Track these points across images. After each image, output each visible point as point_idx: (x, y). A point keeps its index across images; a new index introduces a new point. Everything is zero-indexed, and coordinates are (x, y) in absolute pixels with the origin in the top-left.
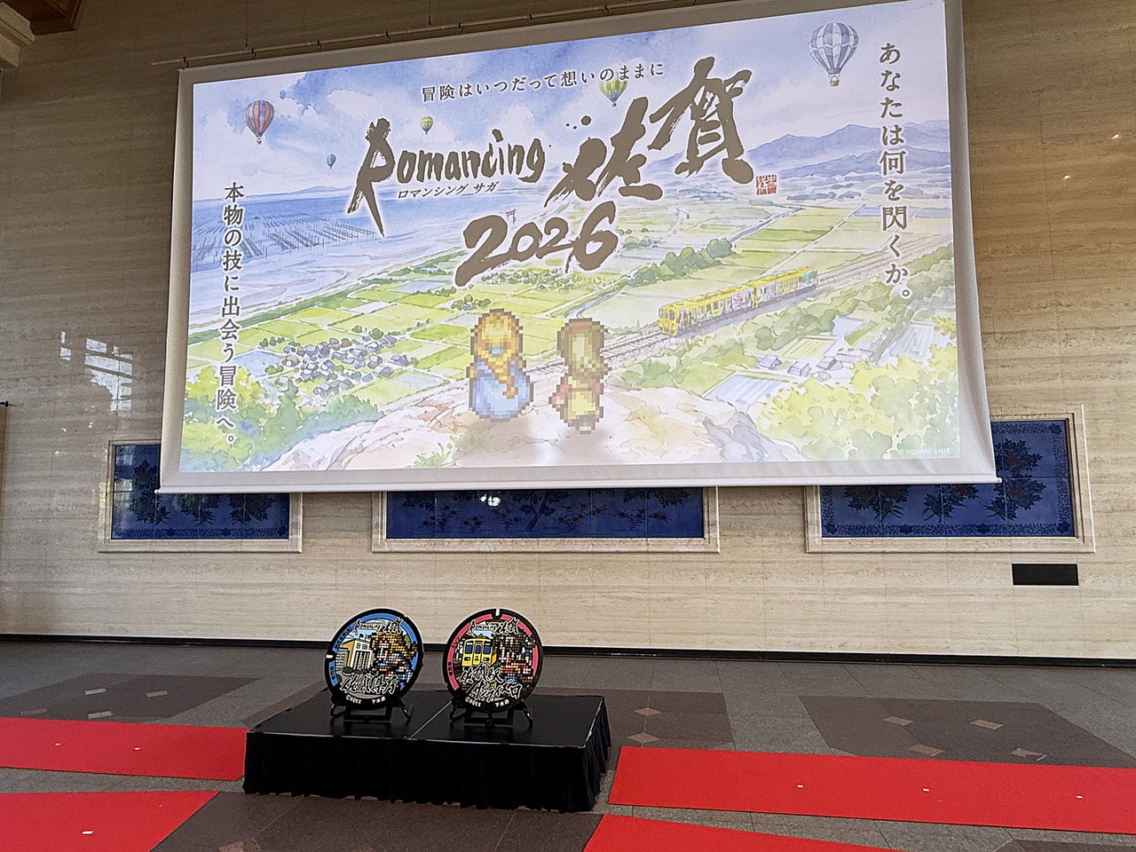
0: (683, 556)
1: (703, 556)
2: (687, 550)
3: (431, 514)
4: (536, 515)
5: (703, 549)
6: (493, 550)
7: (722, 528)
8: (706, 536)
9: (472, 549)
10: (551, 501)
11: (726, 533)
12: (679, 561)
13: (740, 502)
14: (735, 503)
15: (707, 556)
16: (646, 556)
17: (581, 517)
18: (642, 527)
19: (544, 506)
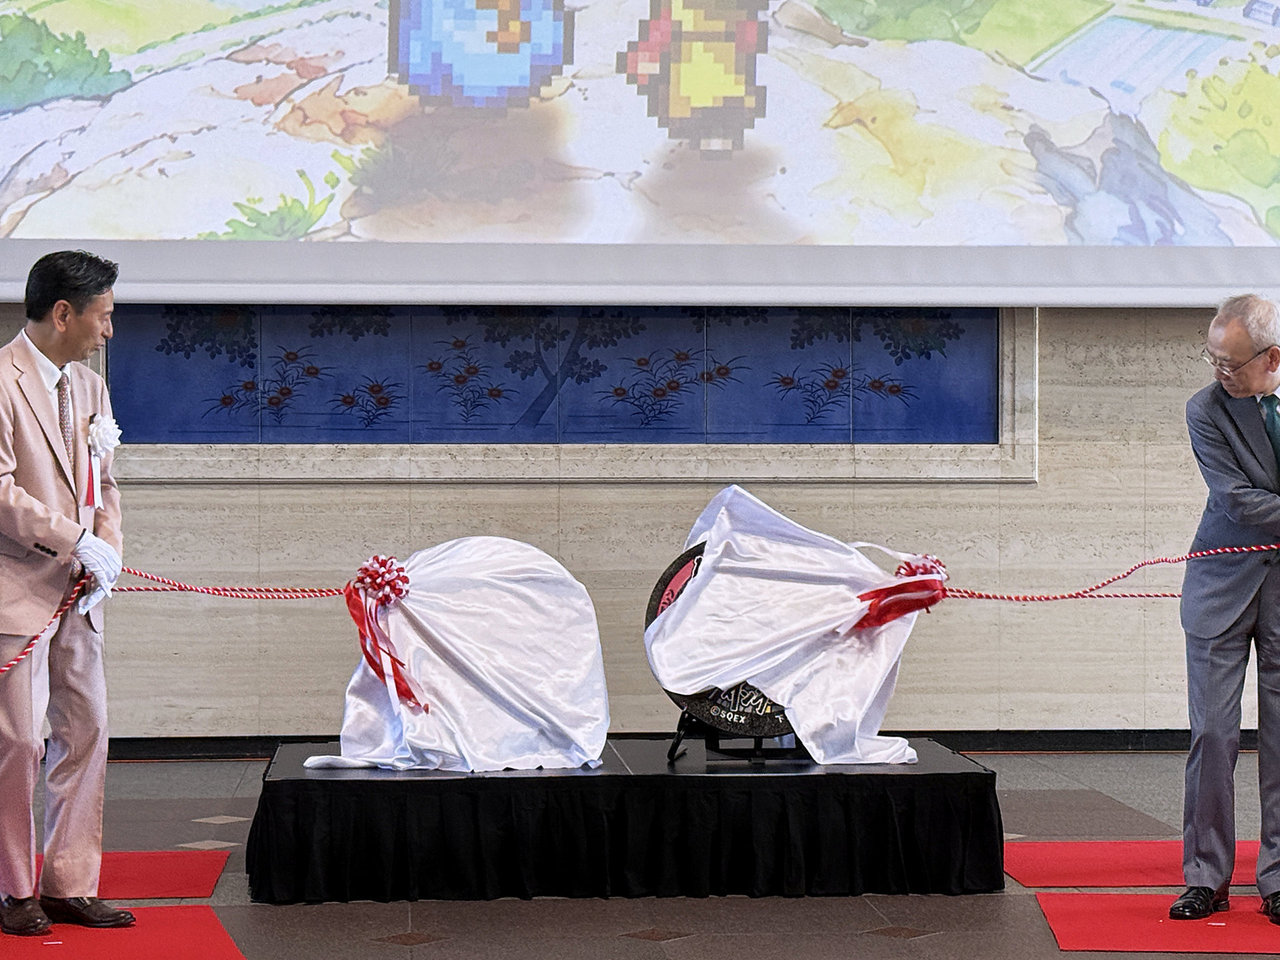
0: (945, 493)
1: (993, 491)
2: (955, 475)
3: (245, 375)
4: (552, 379)
5: (996, 473)
6: (430, 475)
7: (1046, 418)
8: (1005, 437)
9: (370, 474)
10: (593, 343)
11: (1054, 432)
12: (932, 506)
13: (1095, 353)
14: (1080, 354)
15: (1005, 491)
16: (849, 491)
17: (674, 386)
18: (838, 415)
19: (574, 357)
